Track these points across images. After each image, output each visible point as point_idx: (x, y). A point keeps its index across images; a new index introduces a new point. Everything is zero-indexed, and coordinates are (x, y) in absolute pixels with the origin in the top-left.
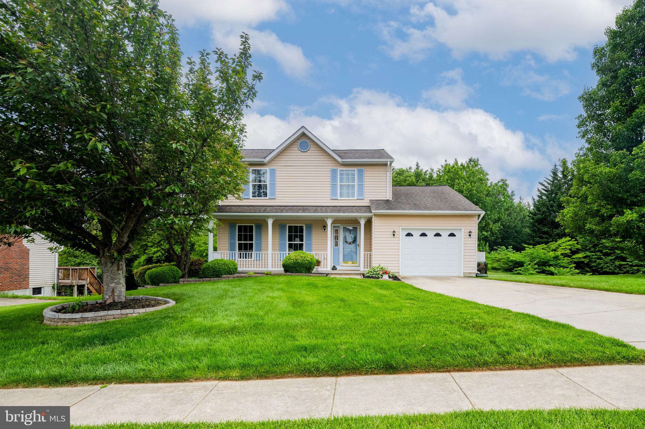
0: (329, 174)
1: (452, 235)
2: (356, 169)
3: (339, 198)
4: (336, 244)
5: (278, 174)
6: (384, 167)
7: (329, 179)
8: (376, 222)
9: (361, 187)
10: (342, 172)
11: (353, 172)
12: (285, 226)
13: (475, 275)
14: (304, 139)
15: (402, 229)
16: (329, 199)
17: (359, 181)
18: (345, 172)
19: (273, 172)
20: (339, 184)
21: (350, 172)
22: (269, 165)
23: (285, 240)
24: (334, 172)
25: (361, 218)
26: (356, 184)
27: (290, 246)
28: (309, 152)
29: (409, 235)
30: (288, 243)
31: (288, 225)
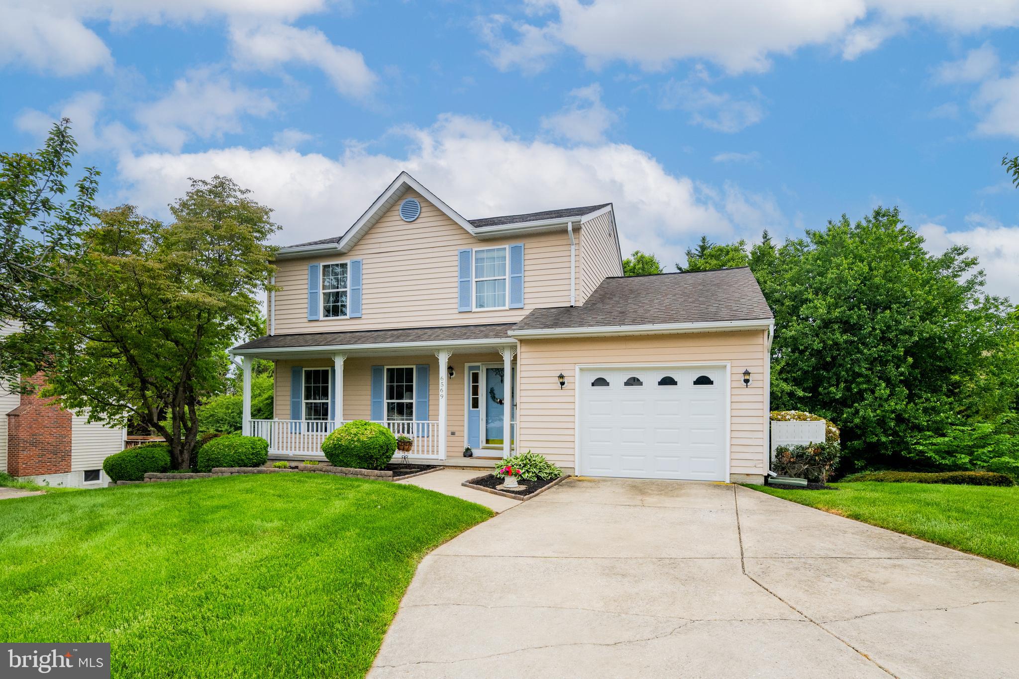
0: (455, 261)
1: (703, 381)
2: (507, 246)
3: (474, 309)
4: (475, 404)
5: (366, 269)
6: (564, 237)
7: (455, 271)
8: (524, 355)
9: (517, 283)
10: (481, 256)
11: (501, 254)
12: (381, 370)
13: (761, 481)
14: (410, 198)
15: (581, 369)
16: (456, 311)
17: (513, 271)
18: (485, 255)
19: (357, 264)
20: (474, 280)
21: (495, 254)
22: (350, 254)
23: (381, 397)
24: (464, 256)
25: (503, 348)
26: (507, 277)
27: (391, 408)
28: (419, 221)
29: (600, 382)
30: (386, 401)
31: (386, 367)
